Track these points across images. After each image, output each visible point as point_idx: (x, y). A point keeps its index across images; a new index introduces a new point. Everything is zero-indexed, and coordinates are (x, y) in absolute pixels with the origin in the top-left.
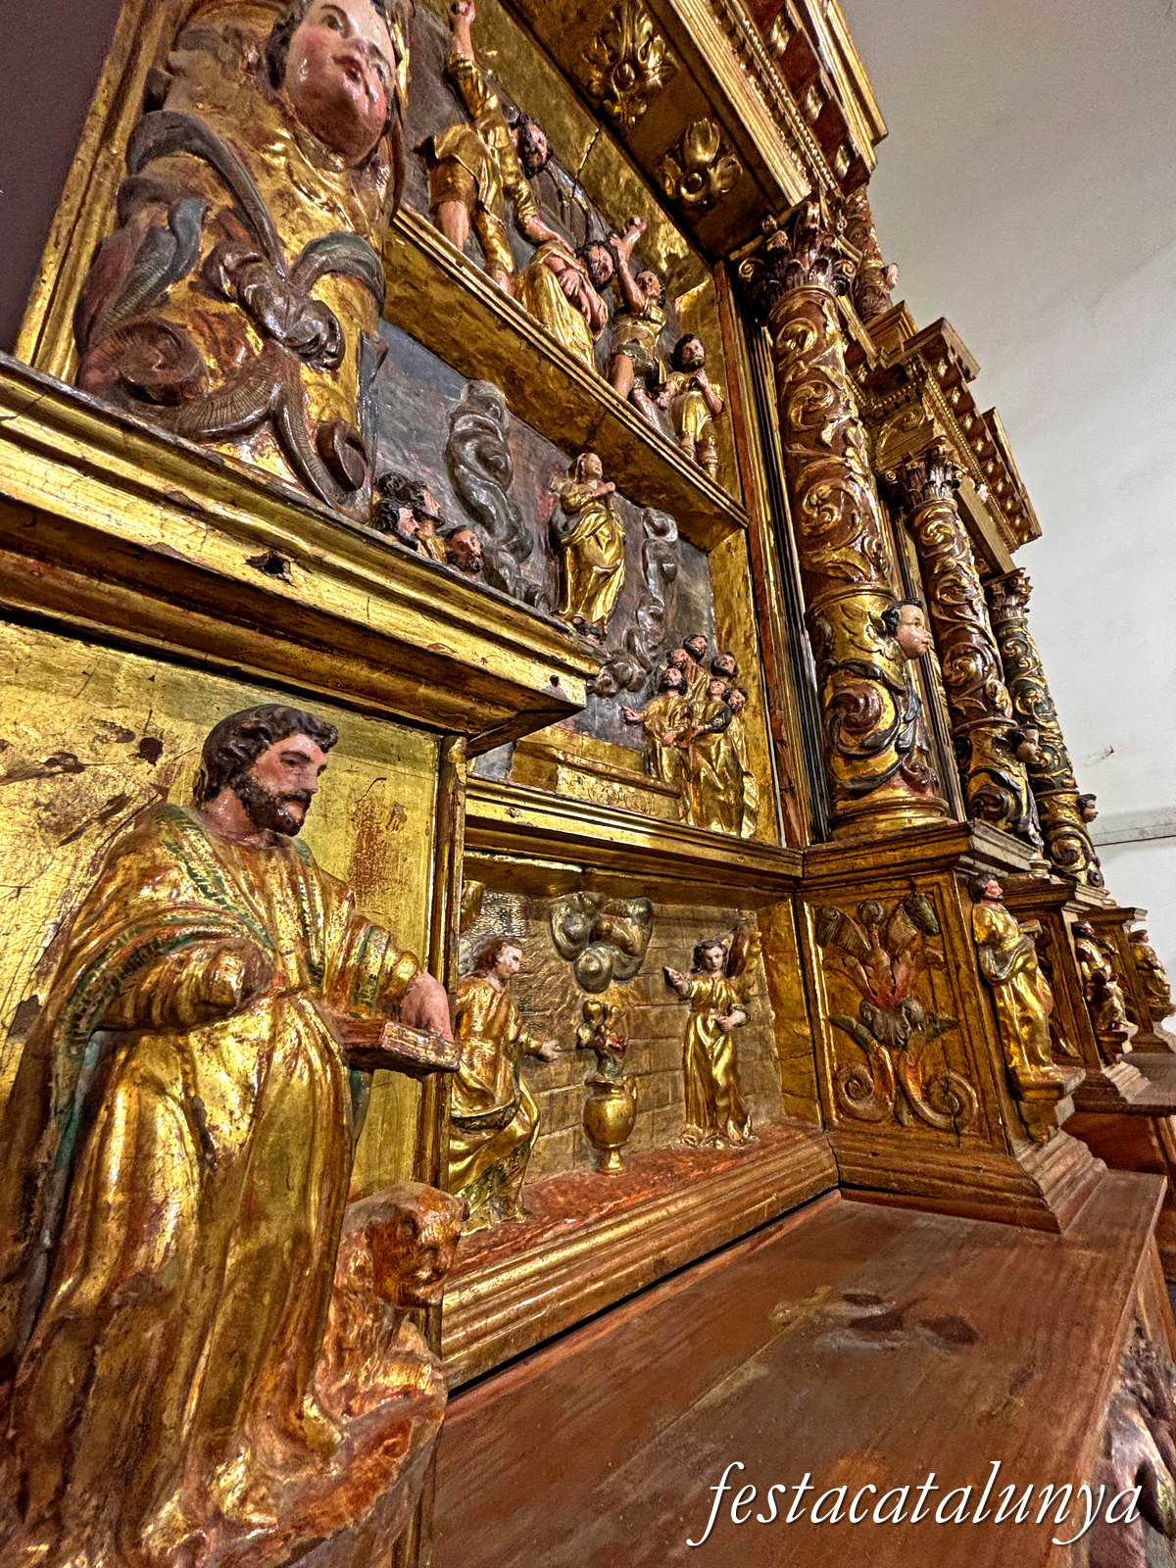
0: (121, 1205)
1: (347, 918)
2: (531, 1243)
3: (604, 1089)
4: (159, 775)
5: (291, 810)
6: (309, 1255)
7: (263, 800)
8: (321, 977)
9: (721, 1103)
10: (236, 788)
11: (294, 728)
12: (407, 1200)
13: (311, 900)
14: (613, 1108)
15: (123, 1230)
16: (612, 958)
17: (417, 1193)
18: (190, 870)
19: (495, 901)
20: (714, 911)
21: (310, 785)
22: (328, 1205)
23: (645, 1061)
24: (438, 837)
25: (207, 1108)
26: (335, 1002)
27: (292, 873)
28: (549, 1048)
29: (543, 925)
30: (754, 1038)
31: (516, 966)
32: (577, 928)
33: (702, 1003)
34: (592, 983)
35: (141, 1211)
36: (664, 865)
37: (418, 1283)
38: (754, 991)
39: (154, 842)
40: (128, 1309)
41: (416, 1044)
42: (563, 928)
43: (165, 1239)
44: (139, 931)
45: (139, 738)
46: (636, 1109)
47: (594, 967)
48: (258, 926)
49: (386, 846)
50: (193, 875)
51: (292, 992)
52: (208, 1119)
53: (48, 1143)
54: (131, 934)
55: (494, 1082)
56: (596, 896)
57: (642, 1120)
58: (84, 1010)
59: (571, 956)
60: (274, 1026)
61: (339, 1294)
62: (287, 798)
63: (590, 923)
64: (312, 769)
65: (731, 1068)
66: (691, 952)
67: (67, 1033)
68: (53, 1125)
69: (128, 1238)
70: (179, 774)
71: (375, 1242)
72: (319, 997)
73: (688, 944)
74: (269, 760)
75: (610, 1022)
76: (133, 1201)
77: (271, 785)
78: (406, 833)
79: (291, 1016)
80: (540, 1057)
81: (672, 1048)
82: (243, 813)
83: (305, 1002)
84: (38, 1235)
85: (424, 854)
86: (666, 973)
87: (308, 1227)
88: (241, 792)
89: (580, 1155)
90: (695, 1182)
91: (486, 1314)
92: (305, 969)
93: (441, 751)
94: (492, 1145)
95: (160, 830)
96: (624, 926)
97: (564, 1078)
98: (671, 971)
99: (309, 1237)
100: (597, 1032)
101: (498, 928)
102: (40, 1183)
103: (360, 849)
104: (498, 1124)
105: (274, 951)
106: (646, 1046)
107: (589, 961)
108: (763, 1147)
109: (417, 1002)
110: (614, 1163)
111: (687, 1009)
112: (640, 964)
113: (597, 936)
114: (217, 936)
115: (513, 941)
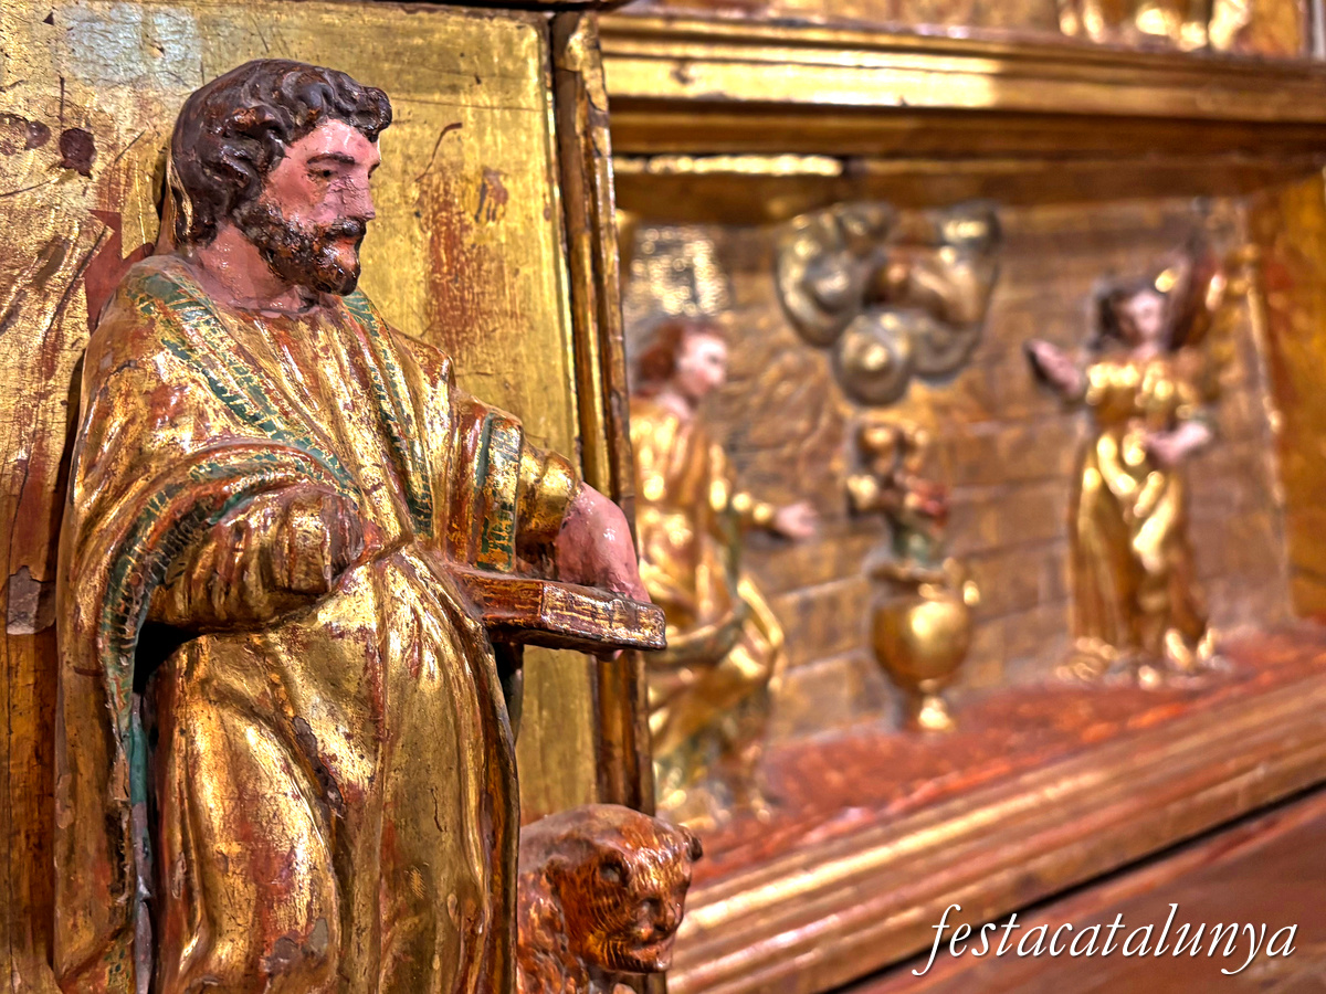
0: (240, 858)
1: (450, 415)
2: (787, 849)
3: (909, 588)
4: (100, 194)
5: (337, 253)
6: (479, 910)
7: (294, 246)
8: (428, 516)
9: (1153, 602)
10: (244, 226)
11: (319, 113)
12: (604, 833)
13: (394, 395)
14: (928, 619)
15: (252, 887)
16: (914, 339)
17: (617, 823)
18: (212, 383)
19: (662, 248)
20: (1143, 211)
21: (363, 206)
22: (494, 846)
23: (990, 531)
24: (567, 221)
25: (316, 733)
26: (453, 548)
27: (354, 352)
28: (794, 518)
29: (763, 284)
30: (1226, 471)
31: (715, 374)
32: (835, 283)
33: (1115, 412)
34: (874, 389)
35: (268, 866)
36: (1025, 135)
37: (636, 942)
38: (1233, 374)
39: (149, 342)
40: (279, 978)
41: (594, 615)
42: (806, 287)
43: (302, 898)
44: (171, 491)
45: (56, 134)
46: (973, 618)
47: (875, 358)
48: (326, 457)
49: (481, 253)
50: (219, 392)
51: (395, 547)
52: (320, 746)
53: (121, 776)
54: (162, 501)
55: (691, 584)
56: (873, 213)
57: (987, 638)
58: (127, 610)
59: (827, 341)
60: (380, 606)
61: (521, 953)
62: (328, 237)
63: (863, 271)
64: (358, 178)
65: (1176, 536)
66: (1090, 310)
67: (112, 641)
68: (122, 756)
69: (260, 898)
70: (129, 184)
71: (563, 889)
72: (428, 547)
73: (1085, 290)
74: (291, 174)
75: (914, 462)
76: (253, 851)
77: (298, 219)
78: (512, 219)
79: (399, 585)
80: (775, 535)
81: (1047, 506)
82: (263, 267)
83: (415, 561)
84: (135, 886)
85: (547, 255)
86: (1033, 359)
87: (473, 875)
88: (254, 232)
89: (867, 702)
90: (1096, 745)
91: (719, 953)
92: (404, 508)
93: (552, 46)
94: (703, 692)
95: (152, 322)
96: (937, 269)
97: (826, 569)
98: (1045, 352)
99: (476, 887)
100: (887, 483)
101: (672, 301)
102: (124, 826)
103: (437, 266)
104: (708, 658)
105: (357, 491)
106: (993, 503)
107: (863, 349)
108: (1240, 679)
109: (580, 537)
110: (932, 716)
111: (1081, 425)
112: (974, 345)
113: (877, 296)
114: (277, 486)
115: (706, 325)
